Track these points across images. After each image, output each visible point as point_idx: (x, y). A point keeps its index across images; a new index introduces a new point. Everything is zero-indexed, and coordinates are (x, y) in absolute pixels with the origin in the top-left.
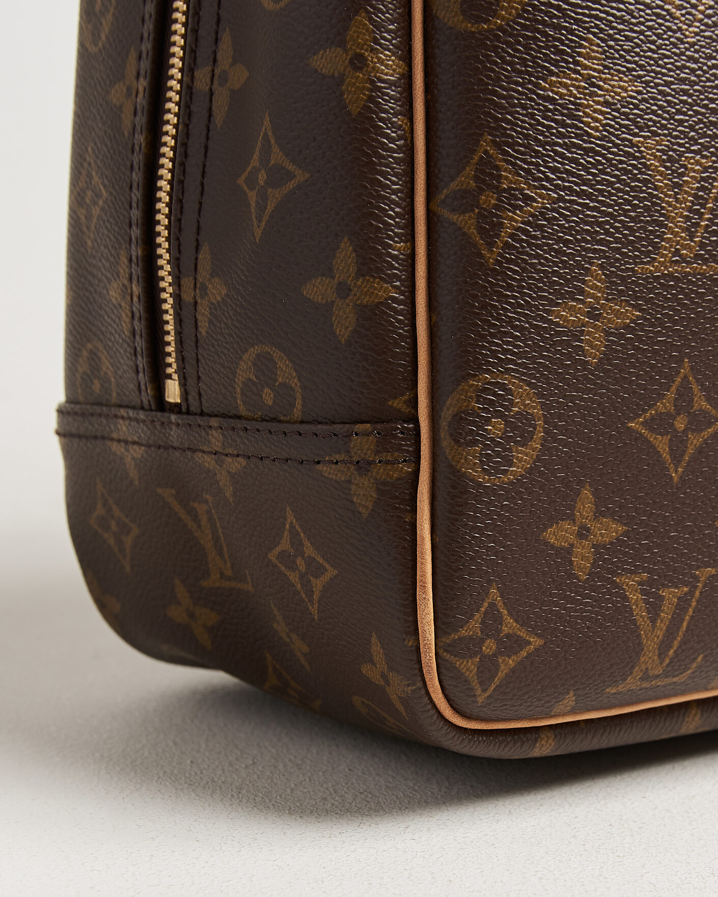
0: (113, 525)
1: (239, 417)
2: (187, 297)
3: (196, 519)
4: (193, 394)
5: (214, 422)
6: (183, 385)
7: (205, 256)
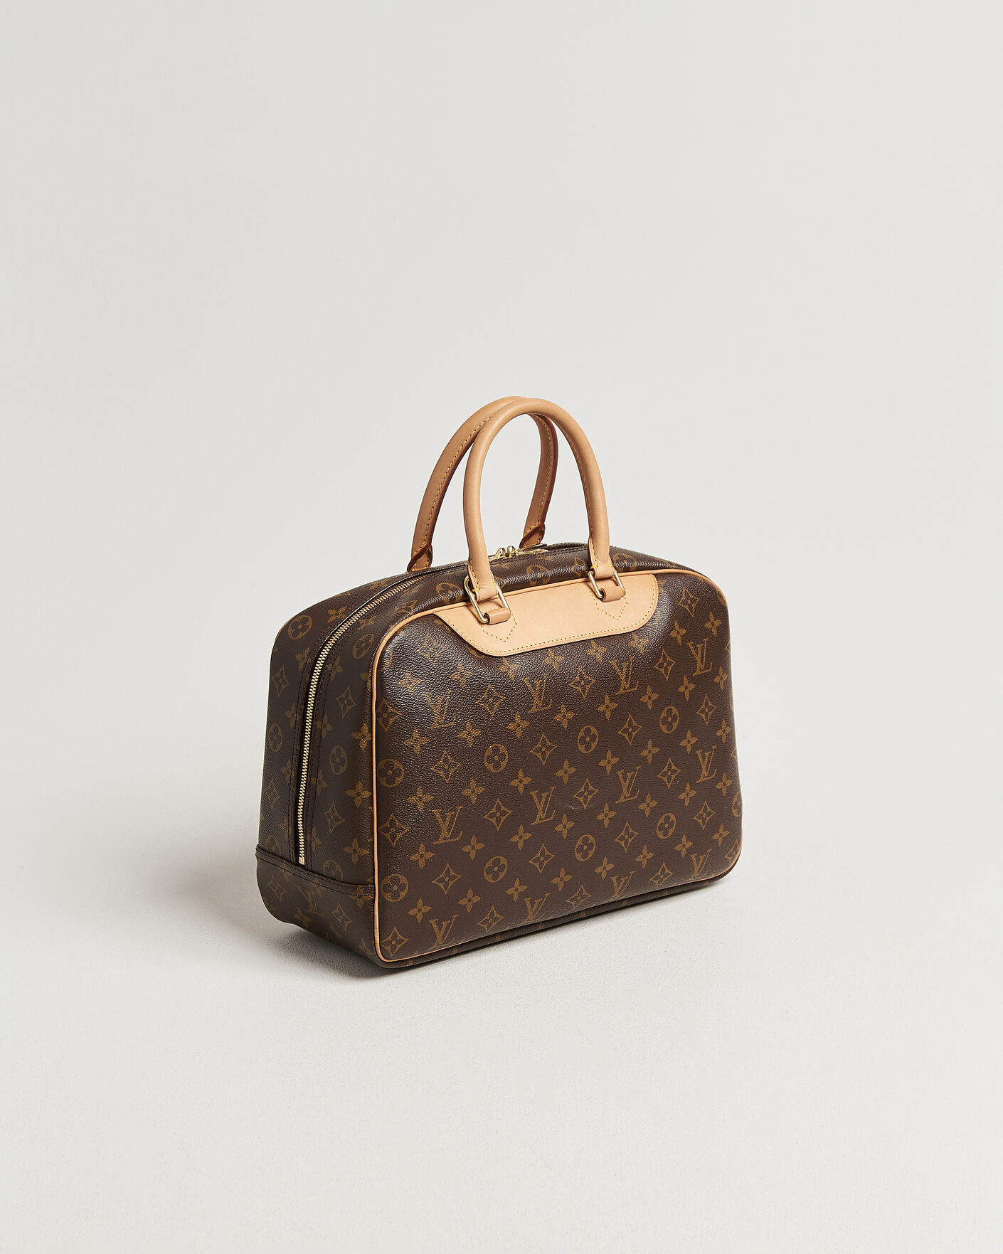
0: (276, 888)
1: (324, 876)
2: (308, 839)
3: (307, 895)
4: (309, 862)
5: (316, 875)
6: (306, 857)
7: (314, 830)
